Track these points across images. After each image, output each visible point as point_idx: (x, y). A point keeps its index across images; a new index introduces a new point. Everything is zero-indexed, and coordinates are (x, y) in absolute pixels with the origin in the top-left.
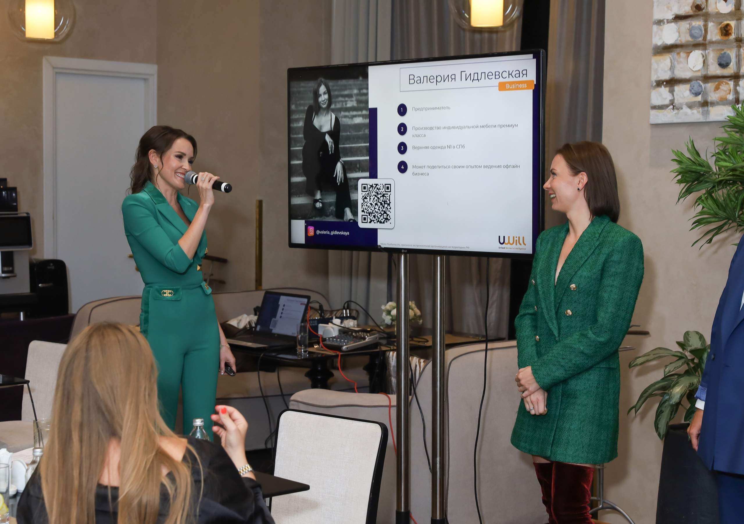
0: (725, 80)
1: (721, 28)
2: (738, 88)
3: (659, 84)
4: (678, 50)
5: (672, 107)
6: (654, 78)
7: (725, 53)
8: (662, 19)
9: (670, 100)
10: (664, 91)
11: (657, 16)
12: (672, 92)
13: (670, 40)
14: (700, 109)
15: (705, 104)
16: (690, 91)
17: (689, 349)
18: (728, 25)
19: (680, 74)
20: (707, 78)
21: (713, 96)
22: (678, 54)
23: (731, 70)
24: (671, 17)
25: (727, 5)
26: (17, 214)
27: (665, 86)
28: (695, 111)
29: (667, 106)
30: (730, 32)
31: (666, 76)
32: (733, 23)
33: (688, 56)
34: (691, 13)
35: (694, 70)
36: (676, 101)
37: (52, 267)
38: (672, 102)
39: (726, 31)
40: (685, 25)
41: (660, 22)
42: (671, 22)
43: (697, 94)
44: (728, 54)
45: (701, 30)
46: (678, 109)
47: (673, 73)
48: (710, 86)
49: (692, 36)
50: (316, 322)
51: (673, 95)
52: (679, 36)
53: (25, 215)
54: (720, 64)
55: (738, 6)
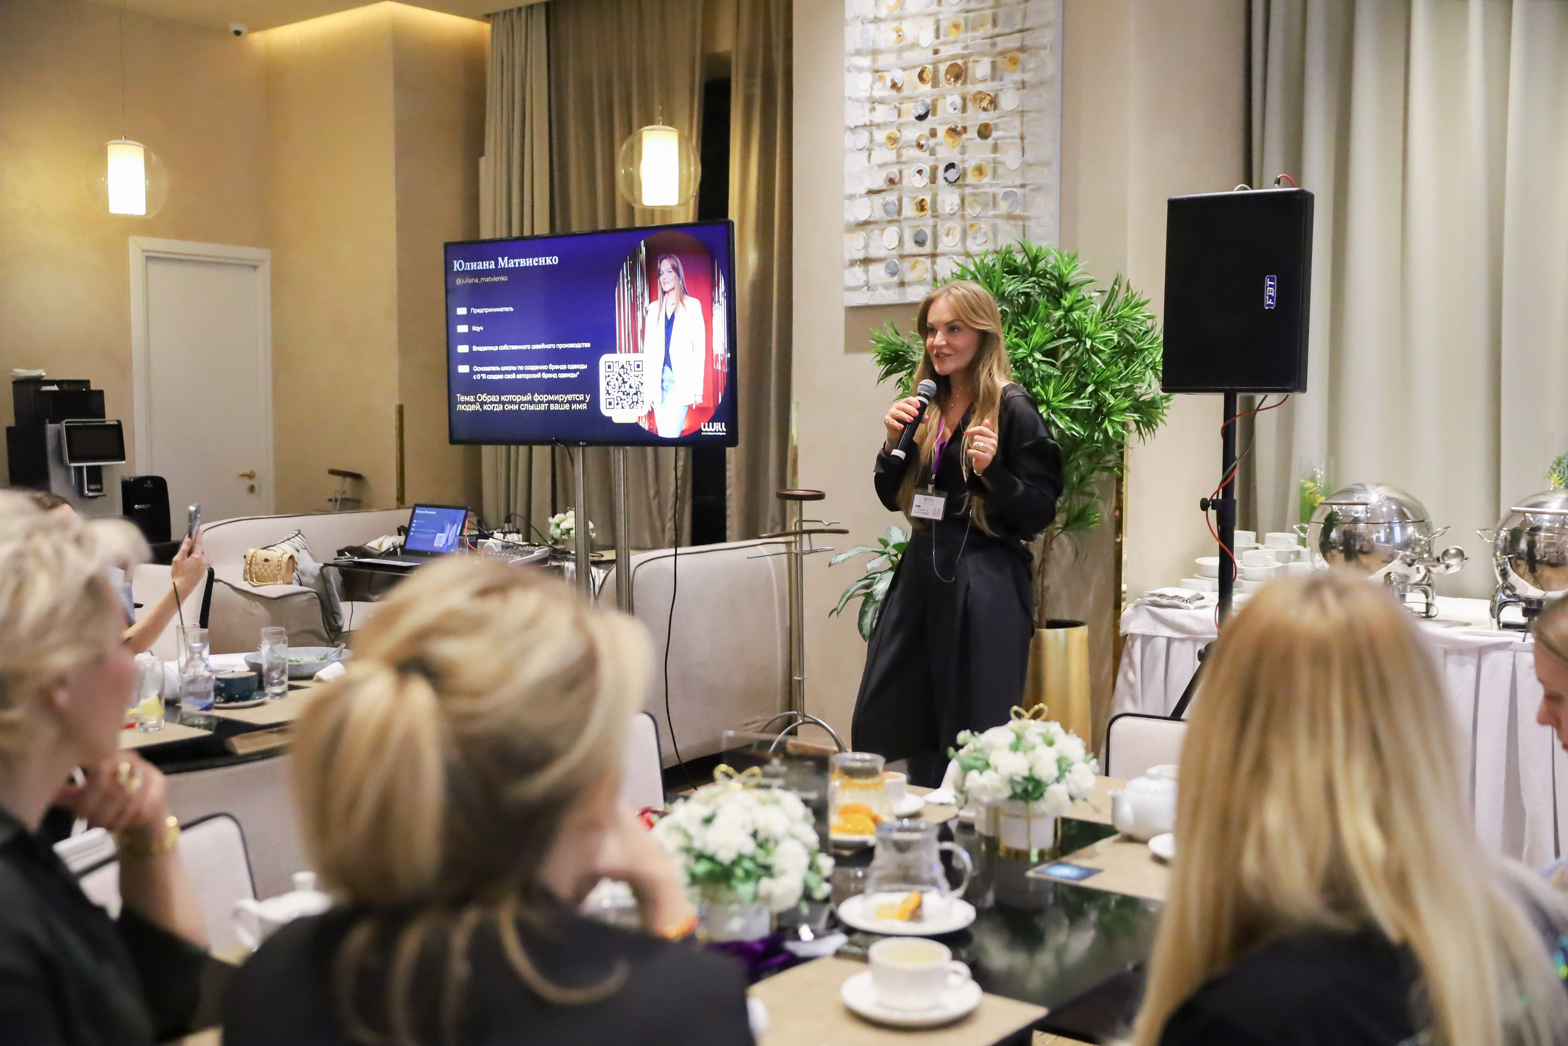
0: (922, 259)
1: (916, 204)
2: (935, 267)
3: (853, 263)
4: (872, 226)
5: (866, 288)
6: (847, 257)
7: (921, 230)
8: (854, 193)
9: (865, 281)
10: (858, 270)
11: (849, 190)
12: (866, 272)
13: (863, 218)
14: (897, 290)
15: (902, 284)
16: (886, 270)
17: (892, 544)
18: (923, 200)
19: (874, 253)
20: (902, 257)
21: (909, 277)
22: (872, 230)
23: (928, 249)
24: (863, 191)
25: (922, 179)
26: (104, 422)
27: (859, 266)
28: (891, 292)
29: (862, 287)
30: (926, 207)
31: (861, 255)
32: (928, 199)
33: (882, 234)
34: (885, 187)
35: (889, 248)
36: (871, 282)
37: (149, 484)
38: (867, 283)
39: (921, 206)
40: (878, 199)
41: (851, 197)
42: (864, 197)
43: (893, 274)
44: (925, 231)
45: (895, 205)
46: (873, 290)
47: (867, 251)
48: (907, 264)
49: (886, 211)
50: (474, 537)
51: (868, 275)
52: (872, 212)
53: (116, 423)
54: (917, 242)
55: (933, 179)
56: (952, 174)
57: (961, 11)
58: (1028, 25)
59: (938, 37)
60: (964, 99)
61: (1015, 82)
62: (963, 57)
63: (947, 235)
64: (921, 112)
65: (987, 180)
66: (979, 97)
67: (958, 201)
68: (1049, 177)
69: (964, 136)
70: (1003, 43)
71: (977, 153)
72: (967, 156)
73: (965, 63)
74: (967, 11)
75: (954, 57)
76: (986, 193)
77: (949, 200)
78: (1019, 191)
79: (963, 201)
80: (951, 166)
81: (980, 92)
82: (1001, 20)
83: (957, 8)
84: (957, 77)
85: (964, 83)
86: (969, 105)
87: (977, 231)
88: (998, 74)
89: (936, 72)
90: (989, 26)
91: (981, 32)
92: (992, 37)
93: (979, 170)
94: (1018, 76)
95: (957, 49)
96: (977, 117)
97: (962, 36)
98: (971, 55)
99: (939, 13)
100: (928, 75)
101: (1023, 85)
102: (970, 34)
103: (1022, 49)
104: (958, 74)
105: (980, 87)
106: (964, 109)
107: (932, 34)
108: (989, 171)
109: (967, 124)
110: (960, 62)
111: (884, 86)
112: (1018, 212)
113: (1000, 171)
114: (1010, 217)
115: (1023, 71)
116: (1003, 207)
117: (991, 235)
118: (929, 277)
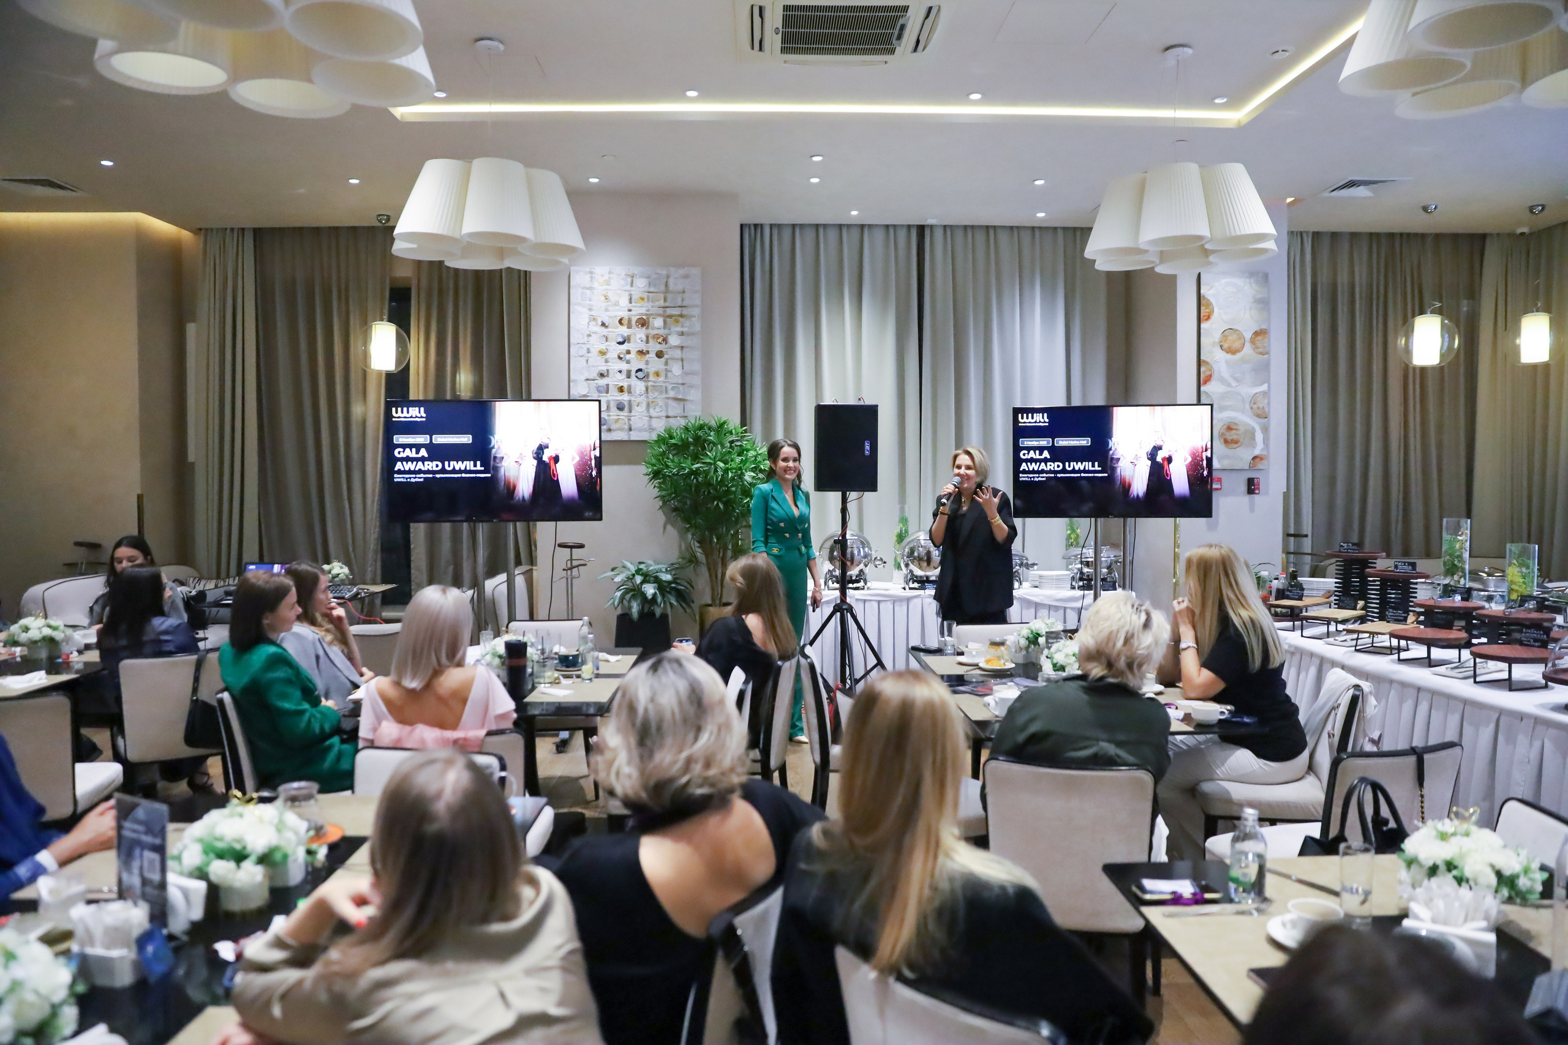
0: (621, 417)
1: (618, 388)
7: (621, 402)
8: (577, 379)
11: (573, 377)
13: (583, 393)
14: (606, 433)
18: (622, 386)
23: (625, 412)
24: (583, 379)
25: (621, 375)
30: (624, 390)
32: (626, 386)
34: (597, 378)
39: (621, 389)
40: (593, 384)
41: (575, 381)
42: (584, 382)
44: (624, 403)
45: (604, 388)
49: (599, 391)
52: (589, 390)
54: (618, 408)
55: (629, 376)
56: (640, 374)
57: (645, 292)
58: (684, 304)
59: (631, 303)
60: (647, 337)
61: (678, 332)
62: (646, 315)
63: (638, 406)
64: (621, 340)
65: (662, 379)
66: (656, 337)
67: (644, 389)
68: (696, 380)
69: (647, 356)
70: (669, 311)
71: (656, 365)
72: (649, 366)
73: (648, 318)
74: (649, 292)
75: (642, 314)
76: (661, 386)
77: (639, 386)
78: (681, 387)
79: (647, 389)
80: (640, 370)
81: (657, 334)
82: (669, 299)
83: (642, 290)
84: (643, 325)
85: (647, 328)
86: (650, 340)
87: (656, 405)
88: (668, 326)
89: (630, 321)
90: (662, 301)
91: (657, 304)
92: (664, 307)
93: (657, 374)
94: (679, 329)
95: (643, 311)
96: (654, 347)
97: (646, 304)
98: (652, 314)
99: (631, 291)
100: (625, 322)
101: (682, 334)
102: (651, 304)
103: (681, 316)
104: (643, 323)
105: (656, 332)
106: (647, 342)
107: (627, 301)
108: (663, 374)
109: (649, 350)
110: (644, 317)
111: (597, 324)
112: (680, 397)
113: (669, 374)
114: (676, 399)
115: (682, 327)
116: (672, 394)
117: (664, 408)
118: (626, 427)
